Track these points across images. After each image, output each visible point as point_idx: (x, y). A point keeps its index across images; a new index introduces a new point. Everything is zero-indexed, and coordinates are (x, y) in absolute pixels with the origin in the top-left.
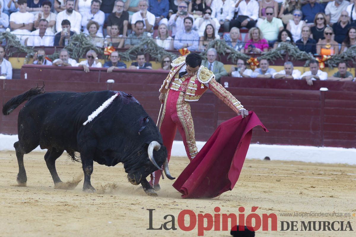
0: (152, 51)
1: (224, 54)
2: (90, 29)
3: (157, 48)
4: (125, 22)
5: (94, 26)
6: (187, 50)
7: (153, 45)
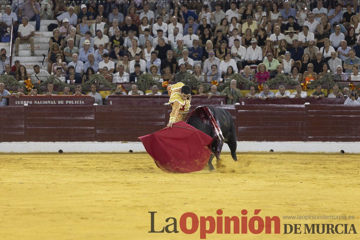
0: (193, 83)
1: (241, 83)
2: (152, 71)
3: (196, 81)
4: (175, 65)
5: (154, 68)
6: (216, 82)
7: (194, 79)
